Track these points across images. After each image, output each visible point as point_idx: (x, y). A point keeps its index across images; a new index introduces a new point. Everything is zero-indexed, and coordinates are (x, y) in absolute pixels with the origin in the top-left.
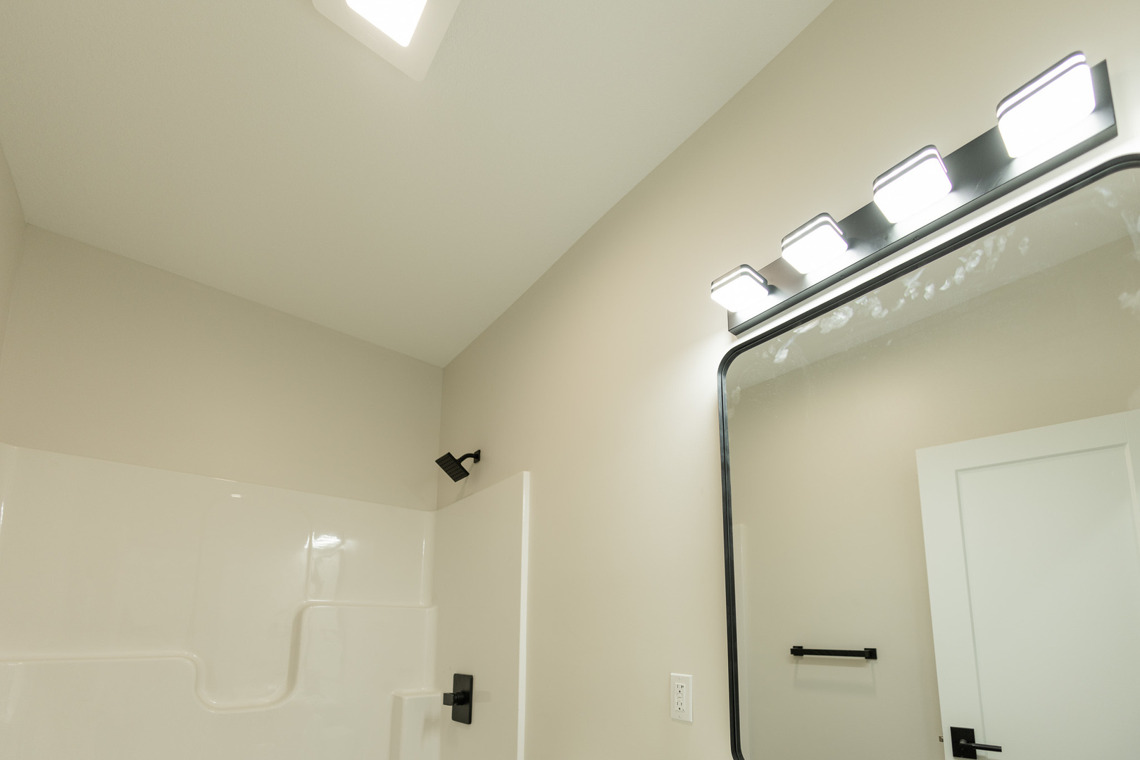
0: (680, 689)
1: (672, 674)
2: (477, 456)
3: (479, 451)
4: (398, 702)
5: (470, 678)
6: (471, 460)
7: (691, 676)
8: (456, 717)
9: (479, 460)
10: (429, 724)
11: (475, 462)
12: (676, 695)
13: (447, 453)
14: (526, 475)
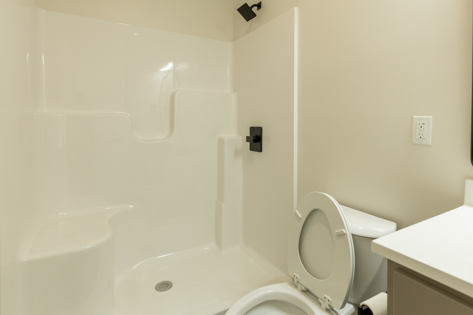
0: (421, 125)
1: (414, 117)
2: (259, 6)
3: (261, 2)
4: (221, 141)
5: (261, 129)
6: (256, 8)
7: (432, 117)
8: (252, 149)
9: (261, 8)
10: (237, 152)
11: (258, 9)
12: (418, 129)
13: (245, 3)
14: (296, 10)
